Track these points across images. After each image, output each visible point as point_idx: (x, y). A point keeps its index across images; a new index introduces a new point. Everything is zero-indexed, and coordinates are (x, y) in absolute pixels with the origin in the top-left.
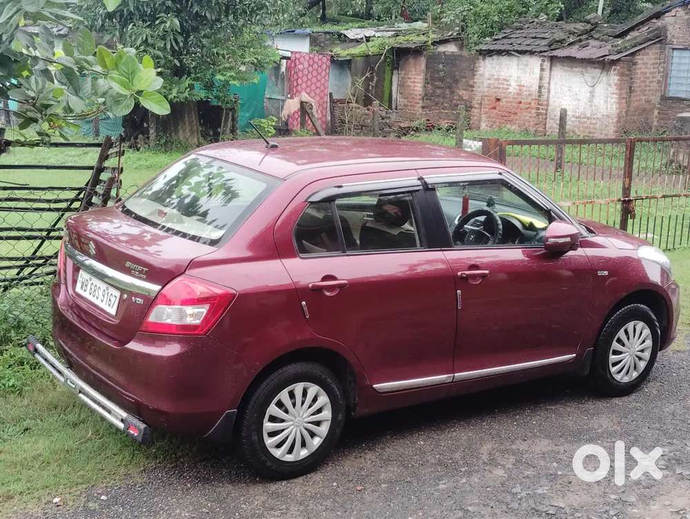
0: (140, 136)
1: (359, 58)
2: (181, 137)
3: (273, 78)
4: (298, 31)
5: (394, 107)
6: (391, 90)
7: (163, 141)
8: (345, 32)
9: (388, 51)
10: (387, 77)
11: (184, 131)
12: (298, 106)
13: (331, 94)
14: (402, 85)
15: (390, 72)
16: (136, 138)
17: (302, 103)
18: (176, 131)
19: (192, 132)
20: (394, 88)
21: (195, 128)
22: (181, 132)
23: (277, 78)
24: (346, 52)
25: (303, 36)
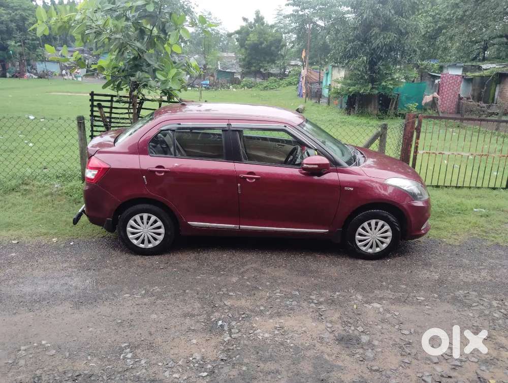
0: (352, 109)
1: (477, 78)
2: (369, 111)
3: (431, 87)
4: (458, 65)
5: (495, 102)
6: (495, 94)
7: (360, 111)
8: (482, 66)
9: (495, 74)
10: (493, 88)
11: (371, 108)
12: (431, 99)
13: (459, 95)
14: (501, 92)
15: (495, 85)
16: (350, 110)
17: (434, 97)
18: (367, 108)
19: (375, 108)
20: (496, 93)
21: (376, 107)
22: (369, 108)
23: (433, 86)
24: (471, 75)
25: (460, 67)
